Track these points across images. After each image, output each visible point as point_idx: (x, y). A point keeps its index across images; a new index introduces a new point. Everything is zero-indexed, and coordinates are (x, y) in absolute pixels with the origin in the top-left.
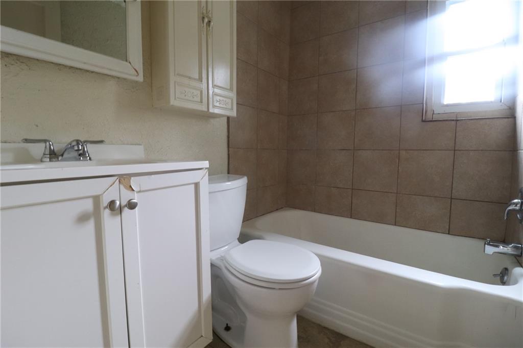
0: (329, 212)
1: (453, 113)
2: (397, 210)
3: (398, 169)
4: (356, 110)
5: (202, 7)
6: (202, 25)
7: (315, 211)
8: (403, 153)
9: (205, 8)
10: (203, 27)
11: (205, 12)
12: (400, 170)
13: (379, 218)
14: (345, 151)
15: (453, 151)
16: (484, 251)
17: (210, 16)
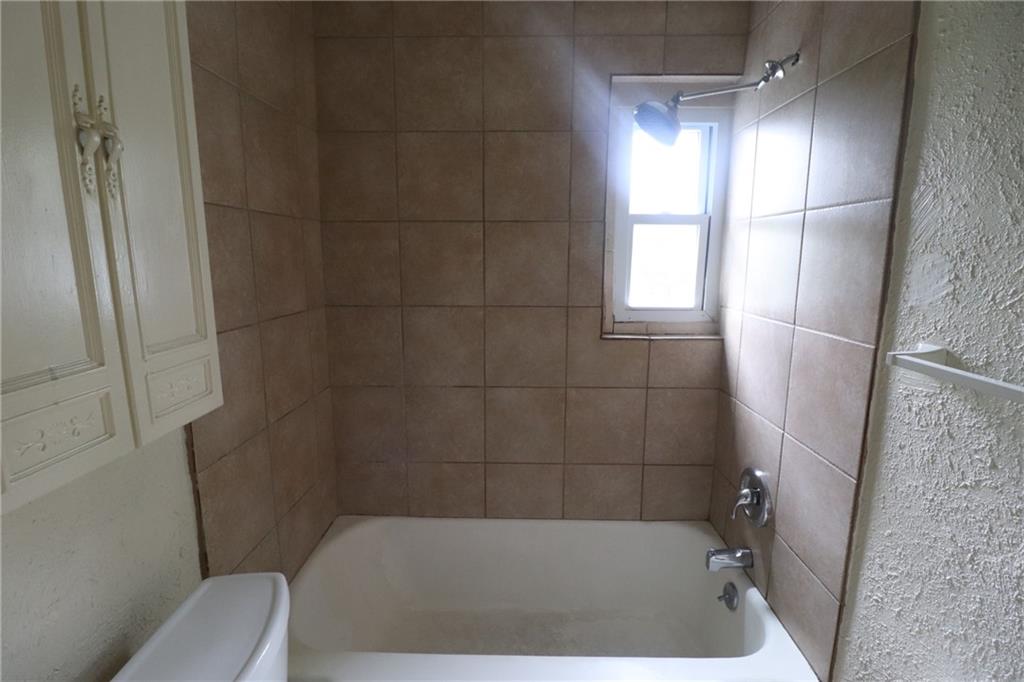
0: (442, 512)
1: (641, 322)
2: (566, 493)
3: (565, 422)
4: (485, 306)
5: (71, 89)
6: (79, 158)
7: (409, 515)
8: (572, 393)
9: (82, 93)
10: (84, 164)
11: (83, 107)
12: (568, 424)
13: (537, 512)
14: (468, 390)
15: (644, 391)
16: (708, 567)
17: (106, 117)
